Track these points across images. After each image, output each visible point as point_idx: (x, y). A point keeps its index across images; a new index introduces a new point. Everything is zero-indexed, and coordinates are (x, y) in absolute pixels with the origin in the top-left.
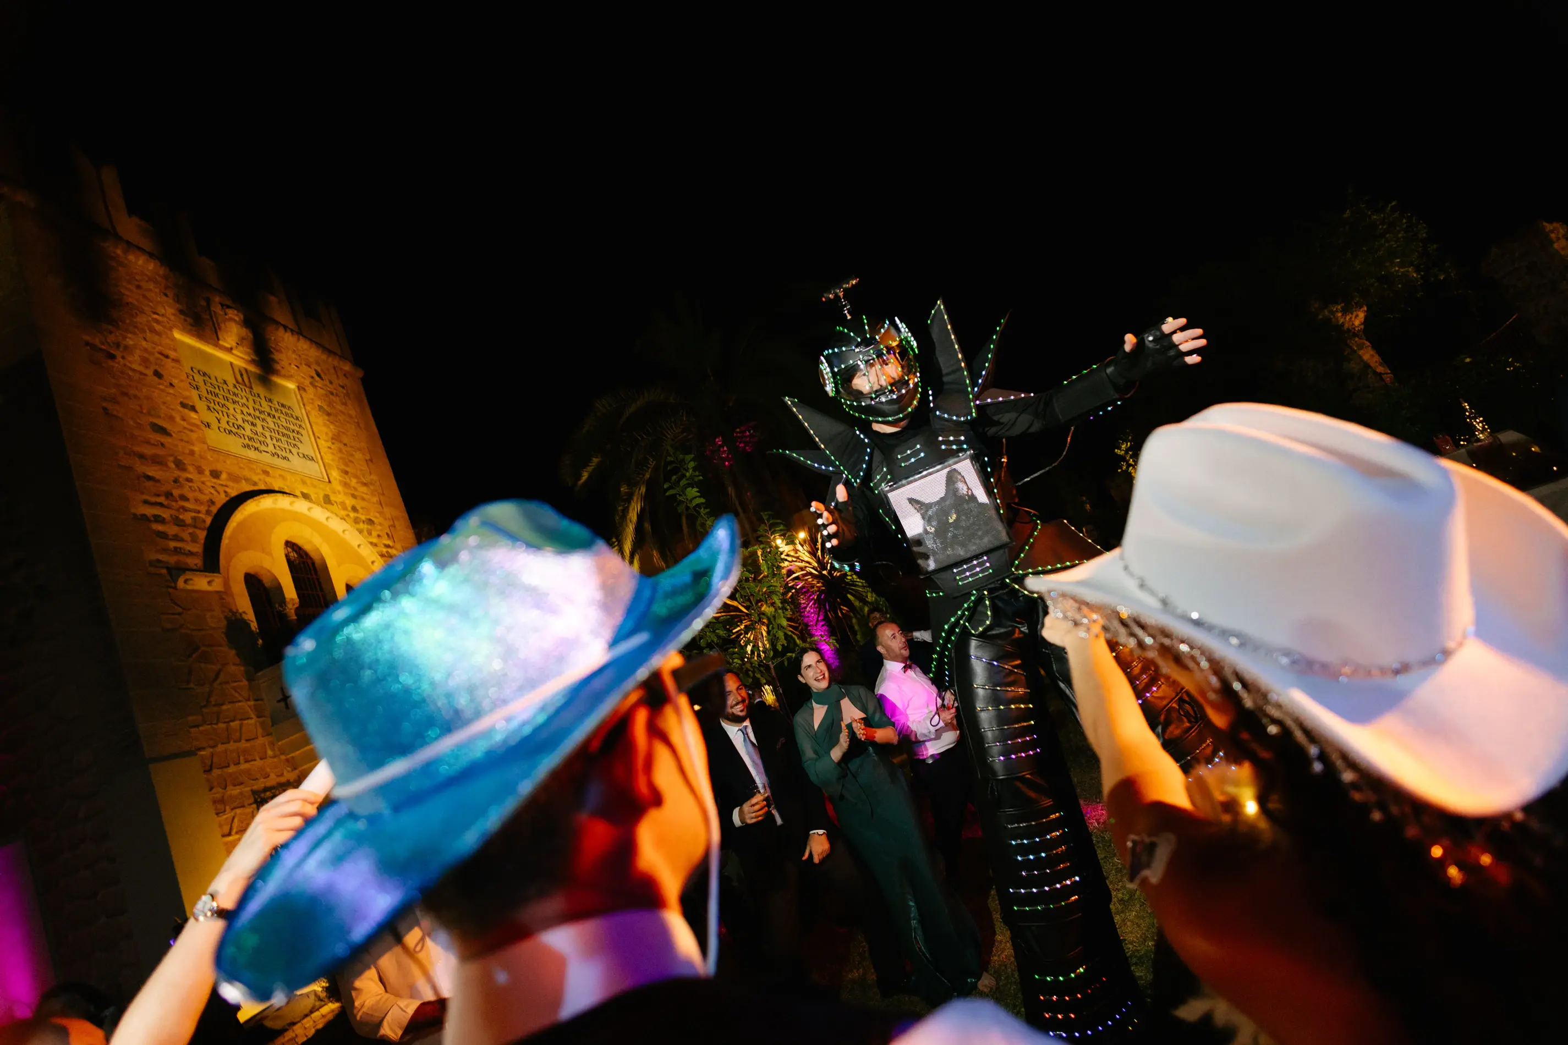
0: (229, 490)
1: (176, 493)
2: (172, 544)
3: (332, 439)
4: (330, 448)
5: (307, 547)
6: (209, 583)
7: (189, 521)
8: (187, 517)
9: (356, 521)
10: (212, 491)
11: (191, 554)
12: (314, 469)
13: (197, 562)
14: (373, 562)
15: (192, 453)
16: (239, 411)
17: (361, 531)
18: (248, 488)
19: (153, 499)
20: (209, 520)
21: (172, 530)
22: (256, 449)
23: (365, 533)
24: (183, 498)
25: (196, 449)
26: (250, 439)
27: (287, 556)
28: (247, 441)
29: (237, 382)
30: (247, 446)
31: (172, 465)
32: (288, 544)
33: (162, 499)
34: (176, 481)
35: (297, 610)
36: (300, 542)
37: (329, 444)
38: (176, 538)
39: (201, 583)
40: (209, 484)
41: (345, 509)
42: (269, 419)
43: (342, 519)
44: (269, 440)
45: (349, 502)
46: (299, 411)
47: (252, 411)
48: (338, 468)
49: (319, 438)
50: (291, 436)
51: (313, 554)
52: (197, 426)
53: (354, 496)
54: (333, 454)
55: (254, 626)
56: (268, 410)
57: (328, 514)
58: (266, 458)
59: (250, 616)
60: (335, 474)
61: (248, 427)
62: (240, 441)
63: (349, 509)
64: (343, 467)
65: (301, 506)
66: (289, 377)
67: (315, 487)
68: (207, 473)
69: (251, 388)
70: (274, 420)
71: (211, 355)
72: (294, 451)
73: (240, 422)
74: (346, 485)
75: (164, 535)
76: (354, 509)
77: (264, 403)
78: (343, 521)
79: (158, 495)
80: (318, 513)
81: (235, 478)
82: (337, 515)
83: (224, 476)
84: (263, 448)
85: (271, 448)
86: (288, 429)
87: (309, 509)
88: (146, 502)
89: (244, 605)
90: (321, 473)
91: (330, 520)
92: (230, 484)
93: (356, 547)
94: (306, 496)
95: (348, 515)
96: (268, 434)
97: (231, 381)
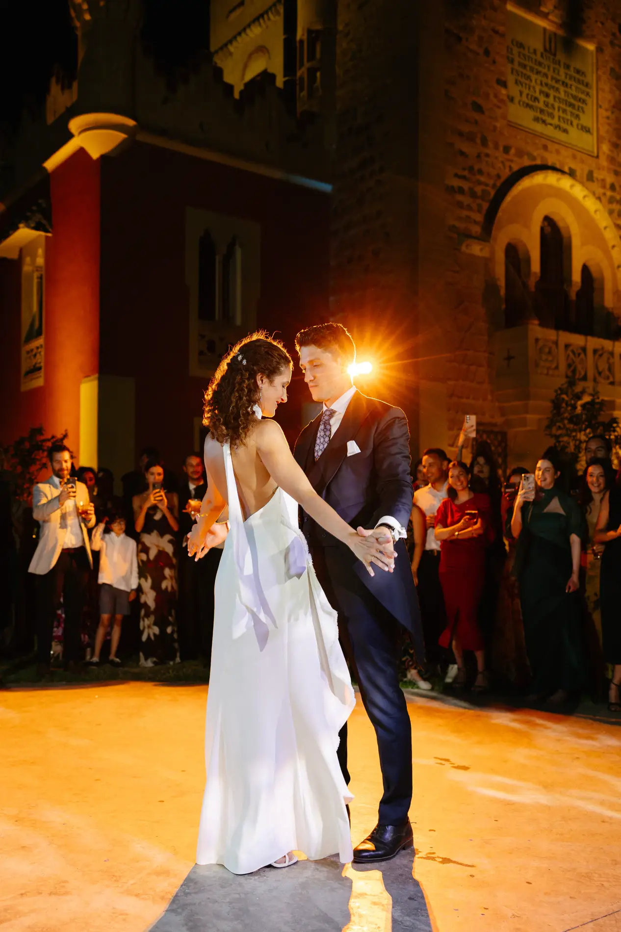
0: (513, 165)
1: (476, 167)
2: (465, 213)
3: (614, 107)
4: (608, 118)
5: (561, 224)
6: (481, 250)
7: (479, 193)
8: (478, 189)
9: (611, 200)
10: (500, 165)
11: (476, 222)
12: (588, 142)
13: (476, 229)
14: (613, 247)
15: (495, 128)
16: (539, 82)
17: (611, 212)
18: (527, 162)
19: (460, 173)
20: (492, 193)
21: (466, 200)
22: (544, 122)
23: (615, 215)
24: (480, 172)
25: (498, 125)
26: (542, 111)
27: (542, 229)
28: (538, 115)
29: (545, 50)
30: (536, 119)
31: (478, 141)
32: (548, 219)
33: (466, 173)
34: (479, 156)
35: (537, 283)
36: (556, 218)
37: (609, 113)
38: (469, 208)
39: (476, 249)
40: (500, 159)
41: (604, 187)
42: (562, 89)
43: (599, 199)
44: (556, 113)
45: (610, 179)
46: (591, 78)
47: (549, 82)
48: (609, 141)
49: (601, 107)
50: (576, 105)
51: (563, 231)
52: (502, 101)
53: (616, 173)
54: (609, 124)
55: (503, 292)
56: (562, 77)
57: (586, 192)
58: (549, 131)
59: (502, 282)
60: (605, 148)
61: (542, 98)
62: (531, 114)
63: (608, 186)
64: (614, 139)
65: (565, 183)
66: (590, 38)
67: (582, 161)
68: (501, 149)
69: (555, 55)
70: (566, 89)
71: (531, 23)
72: (575, 122)
73: (537, 94)
74: (612, 160)
75: (460, 205)
76: (613, 187)
77: (562, 71)
78: (598, 202)
79: (464, 169)
80: (578, 191)
81: (520, 153)
82: (594, 194)
83: (513, 151)
84: (549, 120)
85: (555, 121)
86: (575, 97)
87: (572, 186)
88: (456, 175)
89: (500, 271)
90: (593, 147)
91: (587, 199)
92: (515, 159)
93: (602, 229)
94: (572, 174)
95: (604, 194)
96: (556, 105)
97: (540, 48)
